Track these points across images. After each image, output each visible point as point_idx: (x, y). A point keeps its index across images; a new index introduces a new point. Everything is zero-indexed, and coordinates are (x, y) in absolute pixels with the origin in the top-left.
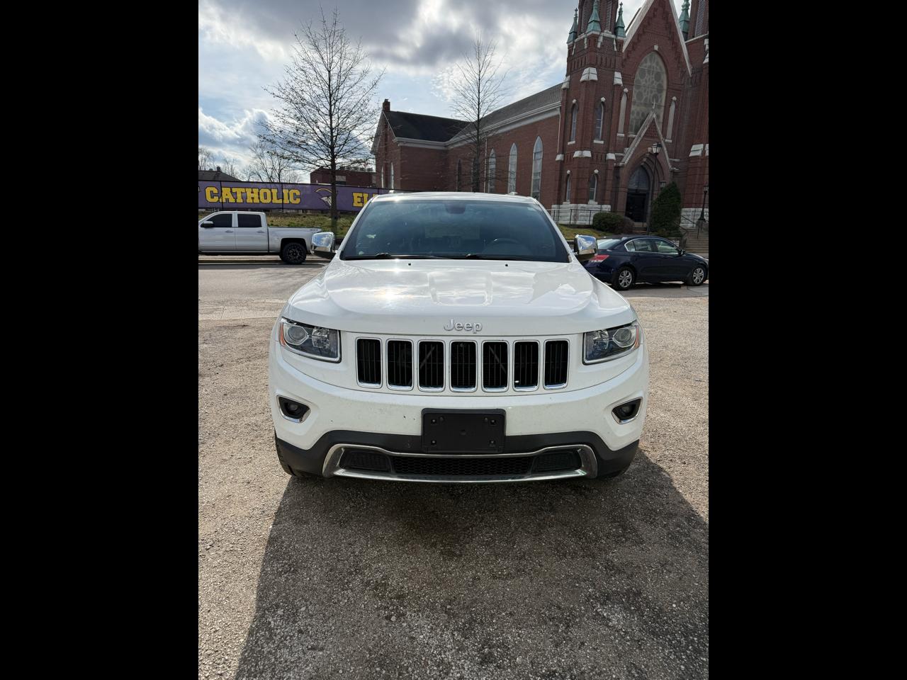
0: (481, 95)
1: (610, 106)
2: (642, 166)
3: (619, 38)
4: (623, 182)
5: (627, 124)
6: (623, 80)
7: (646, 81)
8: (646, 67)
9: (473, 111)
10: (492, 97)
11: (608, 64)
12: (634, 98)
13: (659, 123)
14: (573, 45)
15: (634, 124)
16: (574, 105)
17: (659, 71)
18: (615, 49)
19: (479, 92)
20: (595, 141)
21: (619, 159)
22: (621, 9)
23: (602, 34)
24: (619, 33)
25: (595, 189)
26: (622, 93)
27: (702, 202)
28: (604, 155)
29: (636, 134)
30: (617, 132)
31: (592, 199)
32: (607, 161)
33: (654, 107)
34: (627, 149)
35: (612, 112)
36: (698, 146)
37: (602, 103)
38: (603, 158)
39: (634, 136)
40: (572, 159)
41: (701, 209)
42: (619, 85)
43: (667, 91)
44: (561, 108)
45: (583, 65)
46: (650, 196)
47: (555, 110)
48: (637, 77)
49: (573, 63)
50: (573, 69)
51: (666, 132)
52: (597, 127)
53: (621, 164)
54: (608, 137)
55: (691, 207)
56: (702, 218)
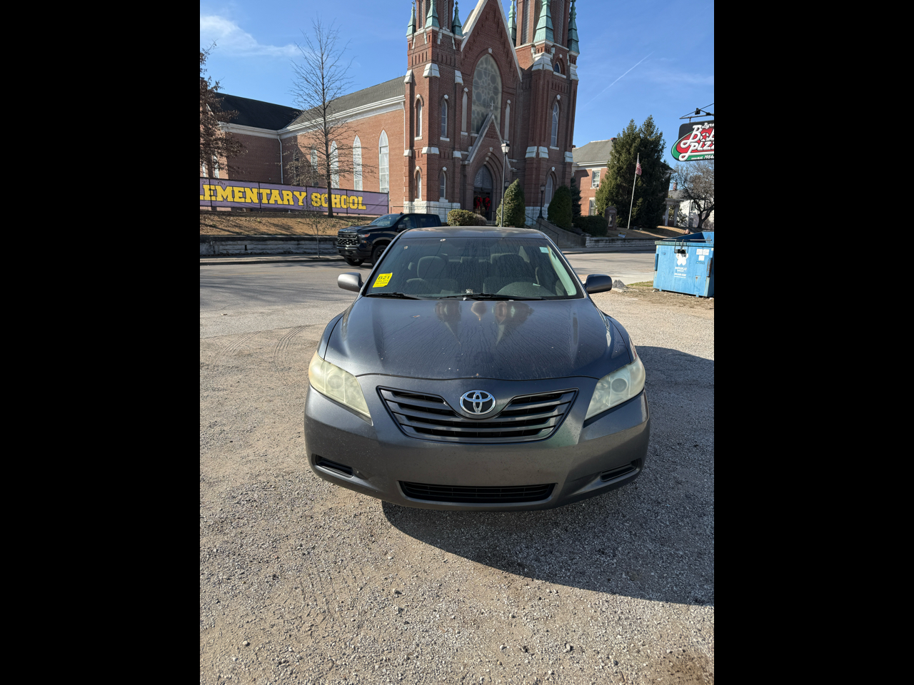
0: (325, 80)
1: (453, 104)
2: (485, 165)
3: (457, 37)
4: (469, 180)
5: (469, 123)
6: (463, 80)
7: (483, 83)
8: (482, 68)
9: (318, 98)
10: (338, 83)
11: (449, 61)
12: (474, 97)
13: (497, 123)
14: (413, 39)
15: (475, 123)
16: (418, 100)
17: (494, 74)
18: (454, 48)
19: (323, 78)
20: (441, 139)
21: (465, 158)
22: (456, 8)
23: (441, 31)
24: (457, 32)
25: (445, 187)
26: (463, 91)
27: (540, 200)
28: (451, 152)
29: (478, 133)
30: (461, 130)
31: (443, 196)
32: (454, 159)
33: (492, 108)
34: (471, 148)
35: (455, 111)
36: (533, 147)
37: (446, 100)
38: (450, 155)
39: (476, 135)
40: (420, 155)
41: (539, 208)
42: (459, 84)
43: (502, 93)
44: (404, 102)
45: (425, 60)
46: (494, 195)
47: (399, 103)
48: (476, 78)
49: (414, 57)
50: (414, 64)
51: (504, 133)
52: (443, 124)
53: (466, 162)
54: (454, 134)
55: (530, 206)
56: (541, 216)
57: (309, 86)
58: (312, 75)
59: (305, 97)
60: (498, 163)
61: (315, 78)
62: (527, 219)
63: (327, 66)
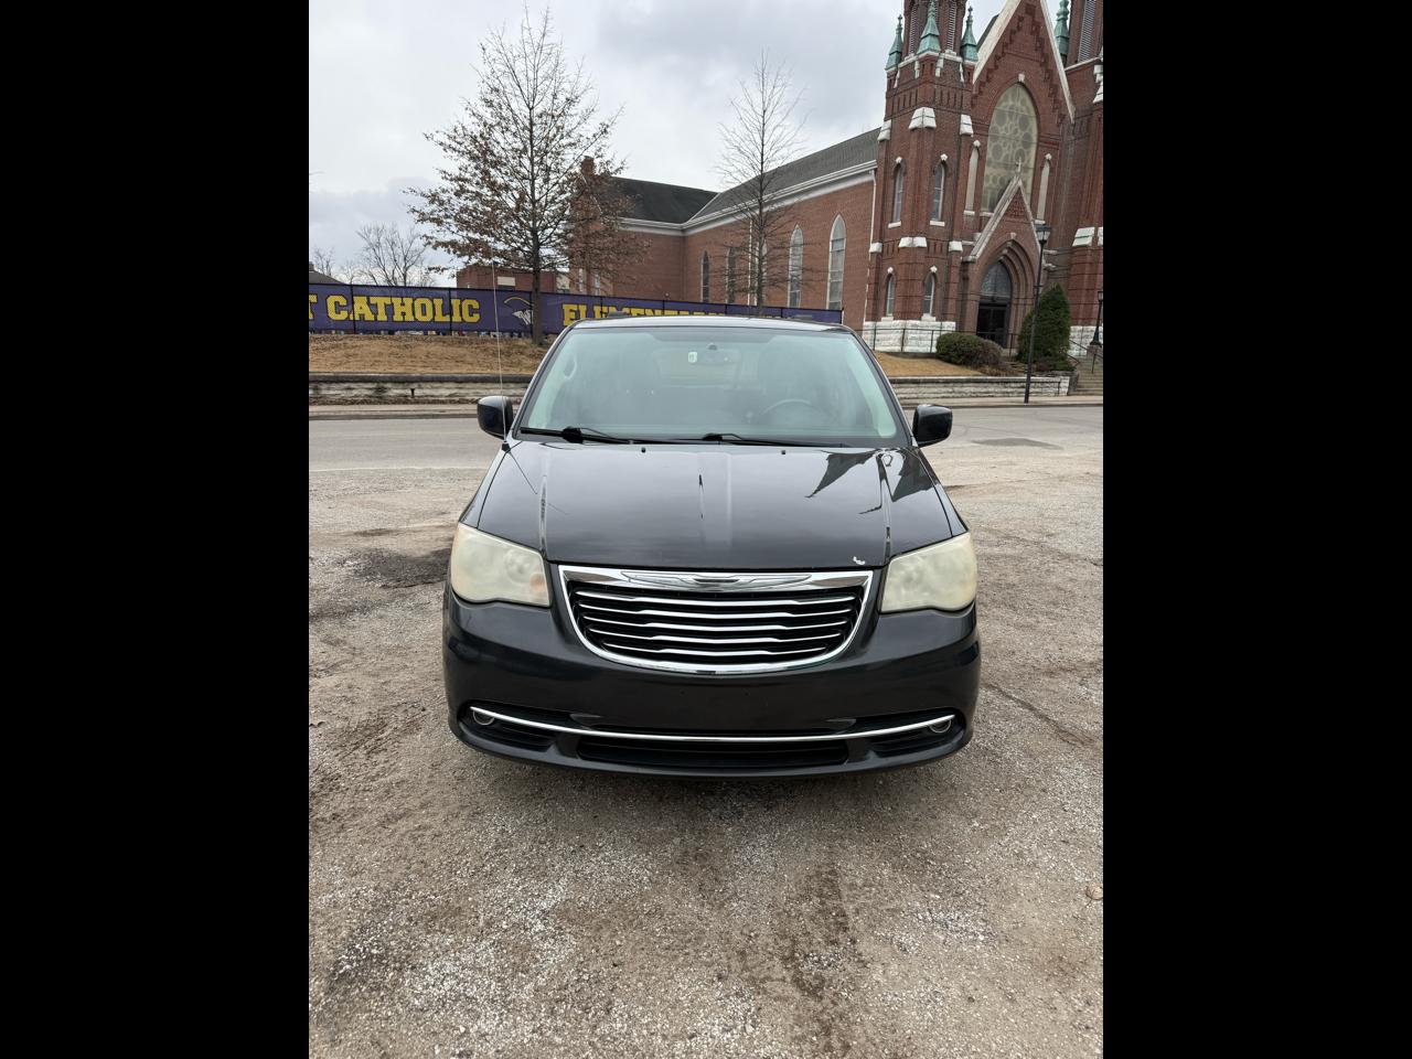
1: (954, 168)
2: (1001, 261)
3: (967, 61)
4: (973, 285)
5: (978, 196)
6: (973, 128)
7: (1007, 129)
8: (1006, 107)
11: (952, 103)
12: (989, 156)
13: (1026, 193)
14: (896, 72)
15: (990, 196)
16: (899, 165)
17: (1026, 114)
18: (962, 79)
19: (763, 145)
20: (932, 223)
21: (968, 249)
22: (970, 16)
23: (943, 55)
24: (967, 54)
25: (932, 296)
26: (971, 146)
27: (1095, 316)
28: (945, 243)
29: (992, 212)
30: (964, 208)
31: (928, 312)
32: (950, 253)
33: (1019, 170)
34: (979, 234)
35: (958, 178)
36: (1088, 229)
37: (943, 162)
38: (944, 248)
39: (989, 214)
40: (896, 249)
41: (1094, 328)
42: (967, 135)
43: (1038, 146)
44: (876, 170)
45: (912, 104)
46: (1014, 307)
47: (866, 173)
48: (994, 123)
49: (896, 101)
50: (895, 110)
51: (1036, 209)
52: (936, 201)
53: (970, 258)
54: (952, 215)
55: (1077, 324)
56: (1095, 341)
57: (743, 159)
58: (747, 142)
59: (735, 175)
60: (1022, 258)
61: (752, 147)
62: (1073, 346)
63: (769, 128)
